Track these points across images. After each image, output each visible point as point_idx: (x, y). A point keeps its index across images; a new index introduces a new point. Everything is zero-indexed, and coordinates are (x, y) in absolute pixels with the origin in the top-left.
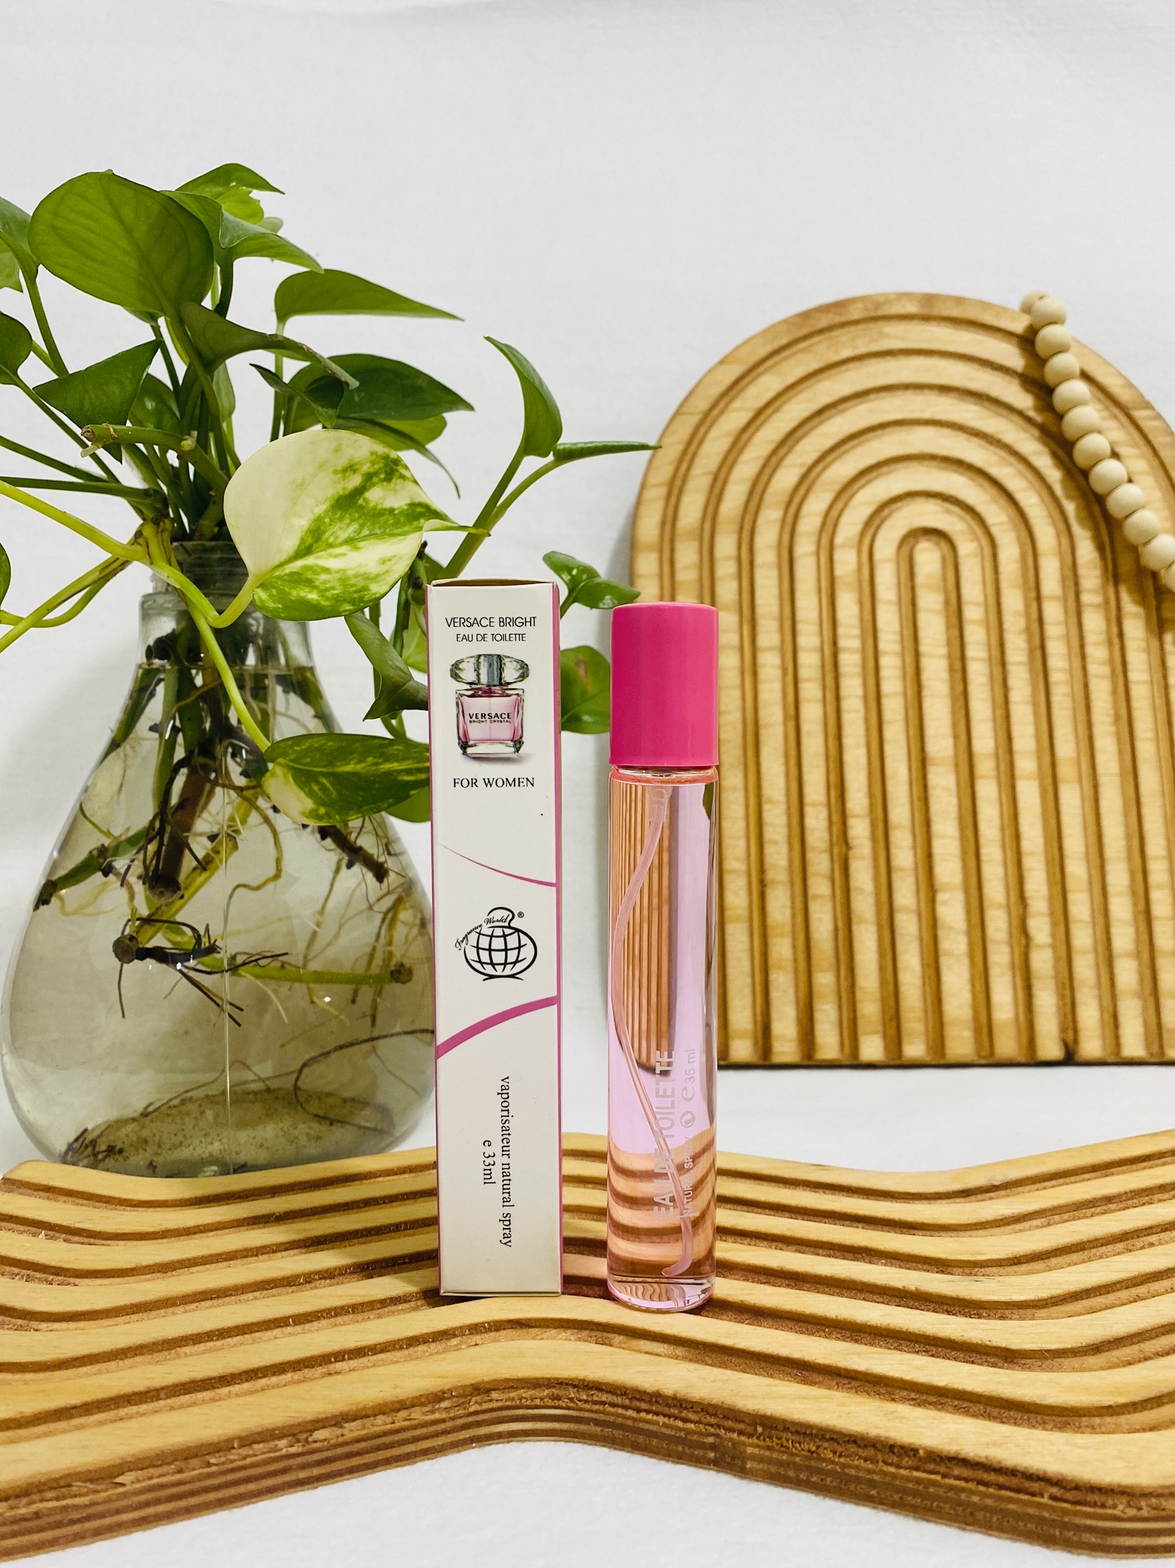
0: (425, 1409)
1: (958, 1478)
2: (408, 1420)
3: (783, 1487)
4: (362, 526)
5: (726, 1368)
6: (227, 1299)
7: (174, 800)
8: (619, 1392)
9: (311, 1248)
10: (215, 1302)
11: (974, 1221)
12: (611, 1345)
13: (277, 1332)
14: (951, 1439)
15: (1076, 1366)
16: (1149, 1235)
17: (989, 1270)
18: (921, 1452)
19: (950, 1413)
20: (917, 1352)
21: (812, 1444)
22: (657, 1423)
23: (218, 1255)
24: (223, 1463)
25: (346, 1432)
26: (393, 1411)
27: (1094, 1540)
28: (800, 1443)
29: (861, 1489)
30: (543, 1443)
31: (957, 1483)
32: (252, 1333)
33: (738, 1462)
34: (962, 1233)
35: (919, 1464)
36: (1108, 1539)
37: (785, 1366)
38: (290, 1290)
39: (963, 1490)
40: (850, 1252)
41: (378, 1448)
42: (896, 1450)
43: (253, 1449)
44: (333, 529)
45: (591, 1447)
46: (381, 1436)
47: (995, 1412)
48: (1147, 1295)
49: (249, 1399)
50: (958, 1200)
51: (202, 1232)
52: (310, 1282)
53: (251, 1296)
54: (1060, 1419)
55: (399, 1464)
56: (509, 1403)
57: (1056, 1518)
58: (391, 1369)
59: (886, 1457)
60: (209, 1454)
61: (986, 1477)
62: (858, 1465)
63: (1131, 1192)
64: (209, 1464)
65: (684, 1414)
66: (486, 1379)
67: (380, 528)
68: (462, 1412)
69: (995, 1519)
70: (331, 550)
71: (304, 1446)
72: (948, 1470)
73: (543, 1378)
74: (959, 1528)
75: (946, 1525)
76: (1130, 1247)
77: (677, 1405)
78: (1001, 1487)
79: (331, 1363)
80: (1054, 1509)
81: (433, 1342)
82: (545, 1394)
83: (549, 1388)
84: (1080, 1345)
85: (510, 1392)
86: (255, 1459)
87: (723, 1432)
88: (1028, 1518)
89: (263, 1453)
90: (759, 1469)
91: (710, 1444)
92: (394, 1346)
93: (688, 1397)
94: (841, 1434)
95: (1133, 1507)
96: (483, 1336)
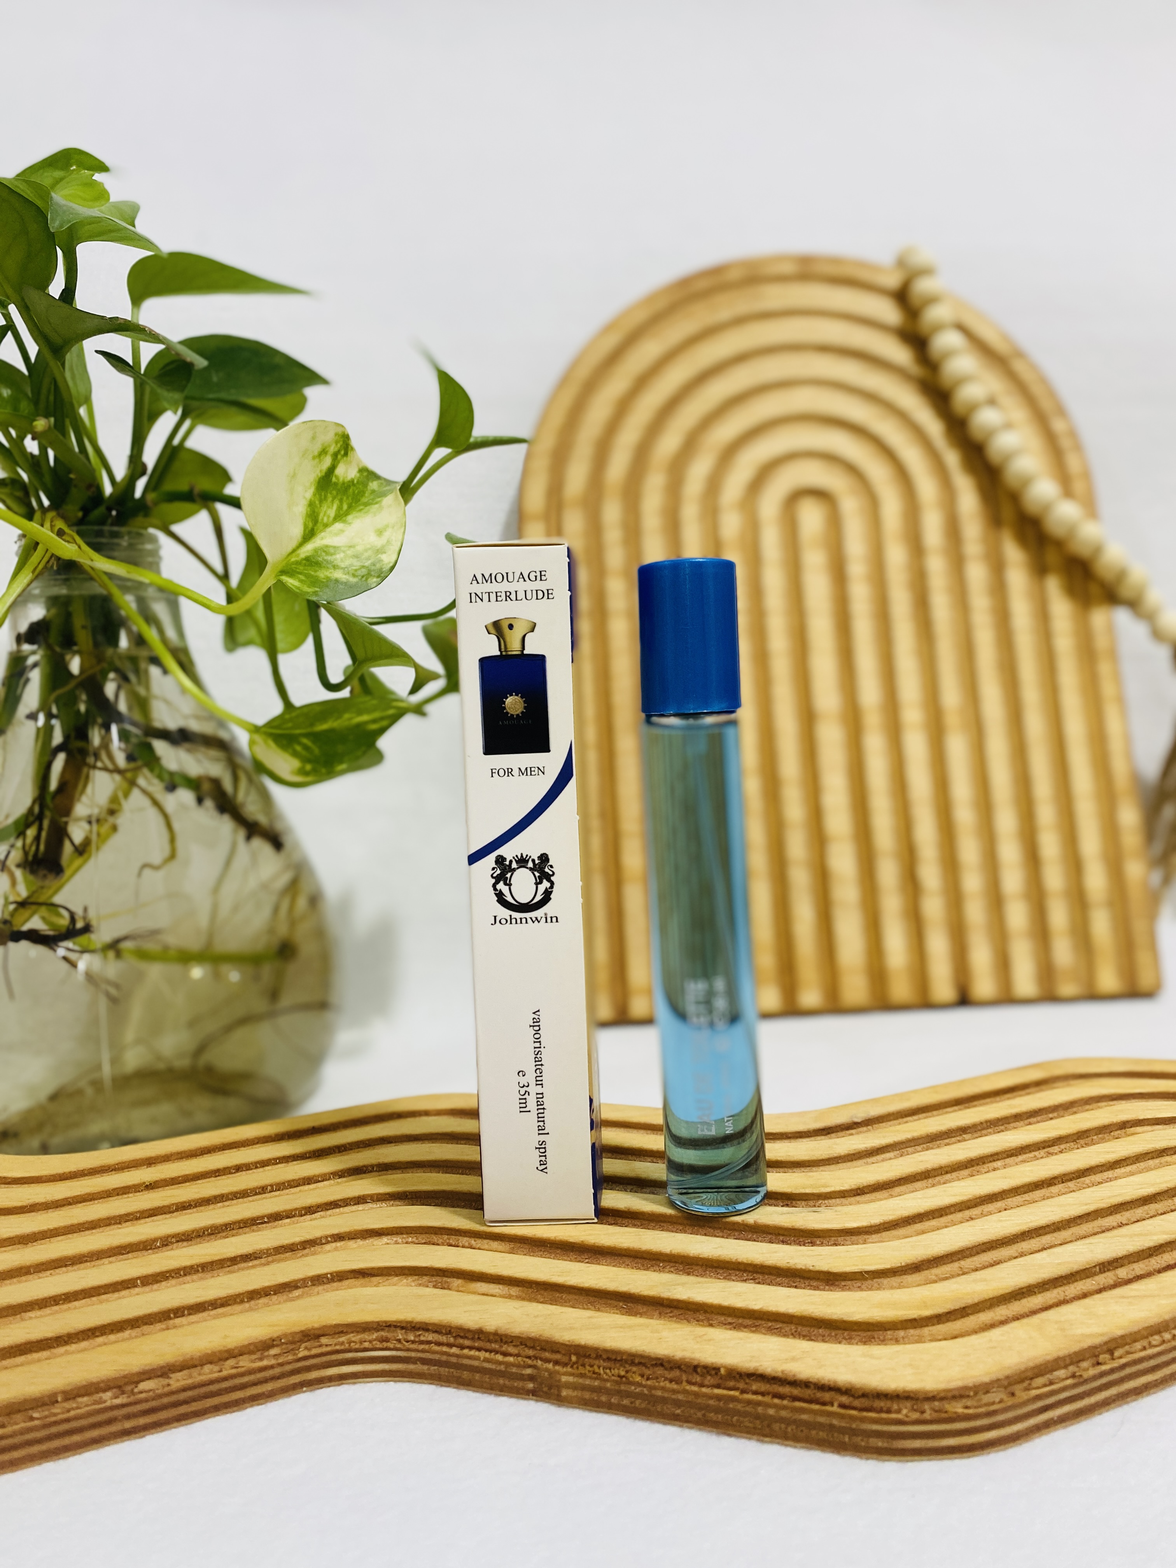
0: (253, 1357)
1: (756, 1393)
2: (235, 1368)
3: (596, 1411)
5: (554, 1305)
6: (82, 1266)
7: (53, 785)
8: (444, 1331)
9: (175, 1214)
10: (70, 1268)
11: (827, 1157)
12: (450, 1289)
13: (124, 1293)
14: (753, 1357)
15: (894, 1284)
16: (994, 1161)
17: (832, 1201)
18: (723, 1371)
19: (765, 1334)
20: (745, 1281)
21: (622, 1369)
22: (477, 1358)
23: (79, 1224)
24: (46, 1417)
25: (171, 1382)
26: (220, 1360)
27: (880, 1444)
28: (610, 1369)
29: (669, 1409)
30: (374, 1383)
31: (754, 1397)
32: (99, 1295)
33: (554, 1391)
34: (814, 1169)
35: (720, 1381)
36: (894, 1442)
37: (611, 1299)
38: (144, 1252)
39: (759, 1404)
42: (699, 1370)
43: (78, 1403)
45: (420, 1385)
46: (208, 1384)
47: (805, 1330)
48: (980, 1215)
49: (79, 1356)
50: (819, 1138)
51: (70, 1204)
52: (167, 1245)
53: (106, 1261)
54: (865, 1334)
55: (229, 1410)
56: (338, 1347)
57: (843, 1424)
58: (230, 1321)
59: (690, 1377)
60: (32, 1409)
61: (781, 1390)
62: (664, 1385)
63: (986, 1122)
64: (32, 1419)
65: (505, 1348)
66: (316, 1325)
68: (290, 1357)
69: (789, 1429)
71: (129, 1397)
72: (746, 1386)
73: (373, 1322)
74: (758, 1440)
75: (746, 1438)
77: (500, 1340)
78: (795, 1399)
79: (170, 1319)
80: (842, 1417)
81: (275, 1294)
82: (374, 1337)
83: (378, 1331)
84: (900, 1265)
85: (339, 1337)
86: (79, 1411)
87: (539, 1363)
88: (821, 1426)
89: (87, 1405)
90: (574, 1397)
91: (529, 1375)
92: (235, 1300)
93: (508, 1332)
94: (649, 1358)
95: (915, 1410)
96: (326, 1286)
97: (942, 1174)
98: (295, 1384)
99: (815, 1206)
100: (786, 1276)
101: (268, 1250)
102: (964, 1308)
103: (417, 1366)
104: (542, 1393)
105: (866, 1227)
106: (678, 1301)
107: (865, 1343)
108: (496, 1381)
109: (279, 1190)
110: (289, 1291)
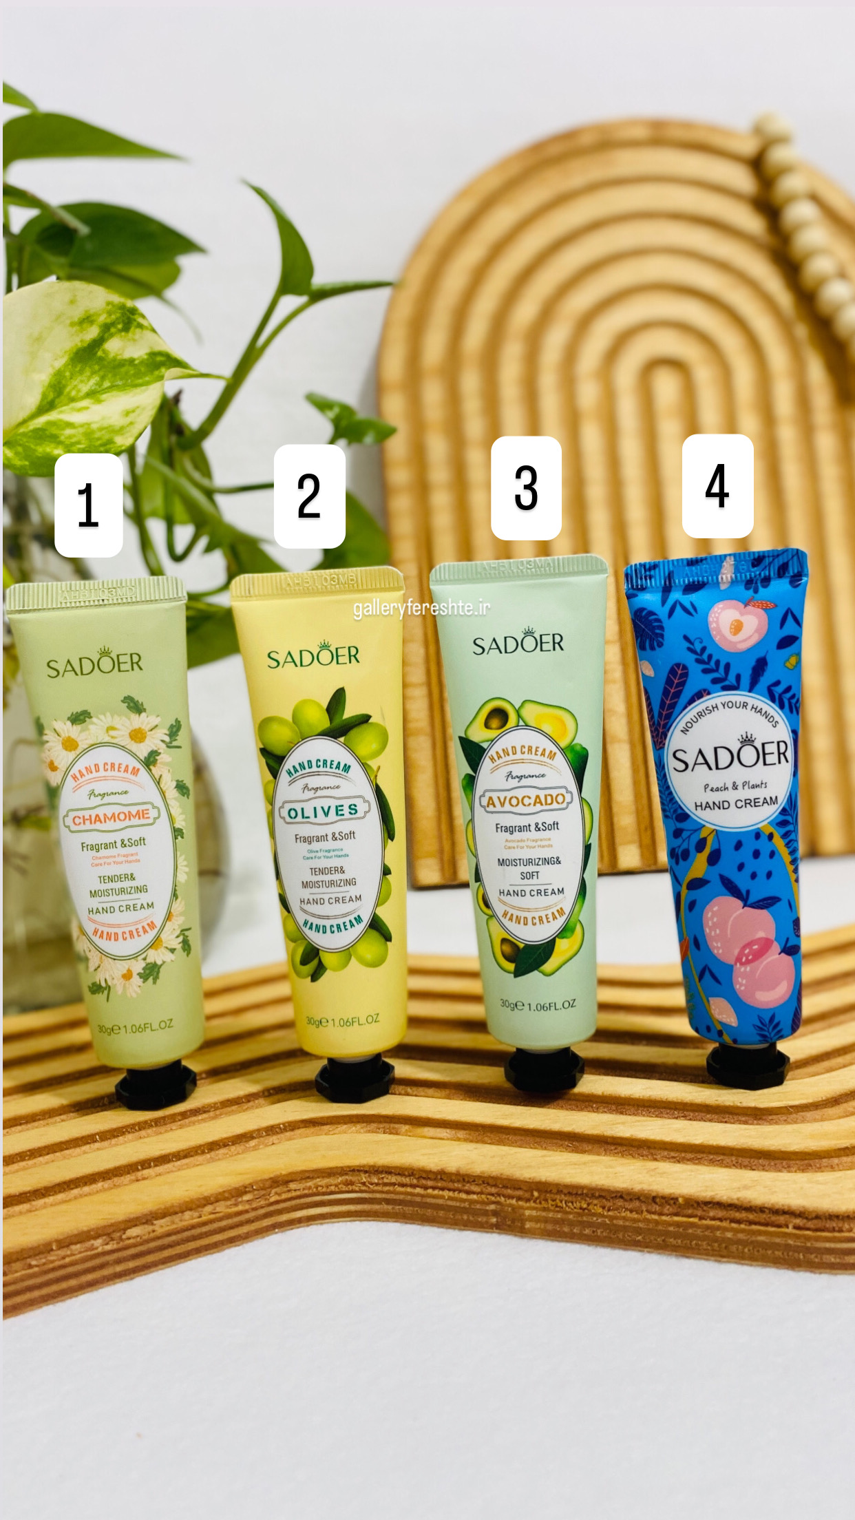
0: (229, 1203)
1: (713, 1219)
2: (213, 1213)
3: (558, 1241)
4: (103, 378)
5: (504, 1145)
6: (36, 1124)
8: (407, 1173)
10: (23, 1126)
12: (397, 1134)
13: (87, 1149)
14: (707, 1187)
15: (817, 1117)
18: (681, 1200)
19: (707, 1166)
20: (677, 1118)
21: (583, 1202)
22: (442, 1197)
24: (44, 1264)
25: (156, 1228)
26: (199, 1206)
27: (833, 1260)
28: (572, 1203)
29: (628, 1236)
30: (341, 1223)
31: (713, 1223)
32: (62, 1150)
33: (518, 1224)
36: (846, 1258)
37: (557, 1139)
38: (95, 1110)
39: (718, 1228)
41: (188, 1240)
42: (658, 1200)
43: (71, 1250)
44: (75, 382)
45: (385, 1223)
46: (190, 1229)
47: (746, 1161)
49: (64, 1207)
53: (58, 1119)
54: (802, 1163)
55: (208, 1252)
56: (306, 1192)
57: (799, 1244)
58: (196, 1170)
59: (649, 1207)
60: (30, 1257)
61: (738, 1215)
62: (625, 1215)
64: (30, 1266)
65: (467, 1187)
66: (284, 1173)
67: (121, 379)
68: (263, 1203)
69: (746, 1250)
70: (73, 405)
71: (118, 1243)
72: (704, 1213)
73: (337, 1167)
74: (716, 1261)
75: (704, 1259)
77: (462, 1179)
78: (751, 1223)
79: (138, 1170)
80: (797, 1237)
81: (233, 1144)
82: (339, 1181)
83: (343, 1175)
84: (820, 1099)
85: (306, 1182)
86: (73, 1258)
87: (502, 1199)
88: (775, 1246)
89: (80, 1253)
90: (538, 1229)
91: (492, 1211)
92: (196, 1151)
93: (469, 1172)
94: (609, 1191)
96: (279, 1136)
98: (267, 1226)
100: (716, 1113)
101: (215, 1104)
103: (382, 1206)
104: (505, 1227)
106: (621, 1138)
107: (803, 1171)
108: (460, 1217)
110: (246, 1142)
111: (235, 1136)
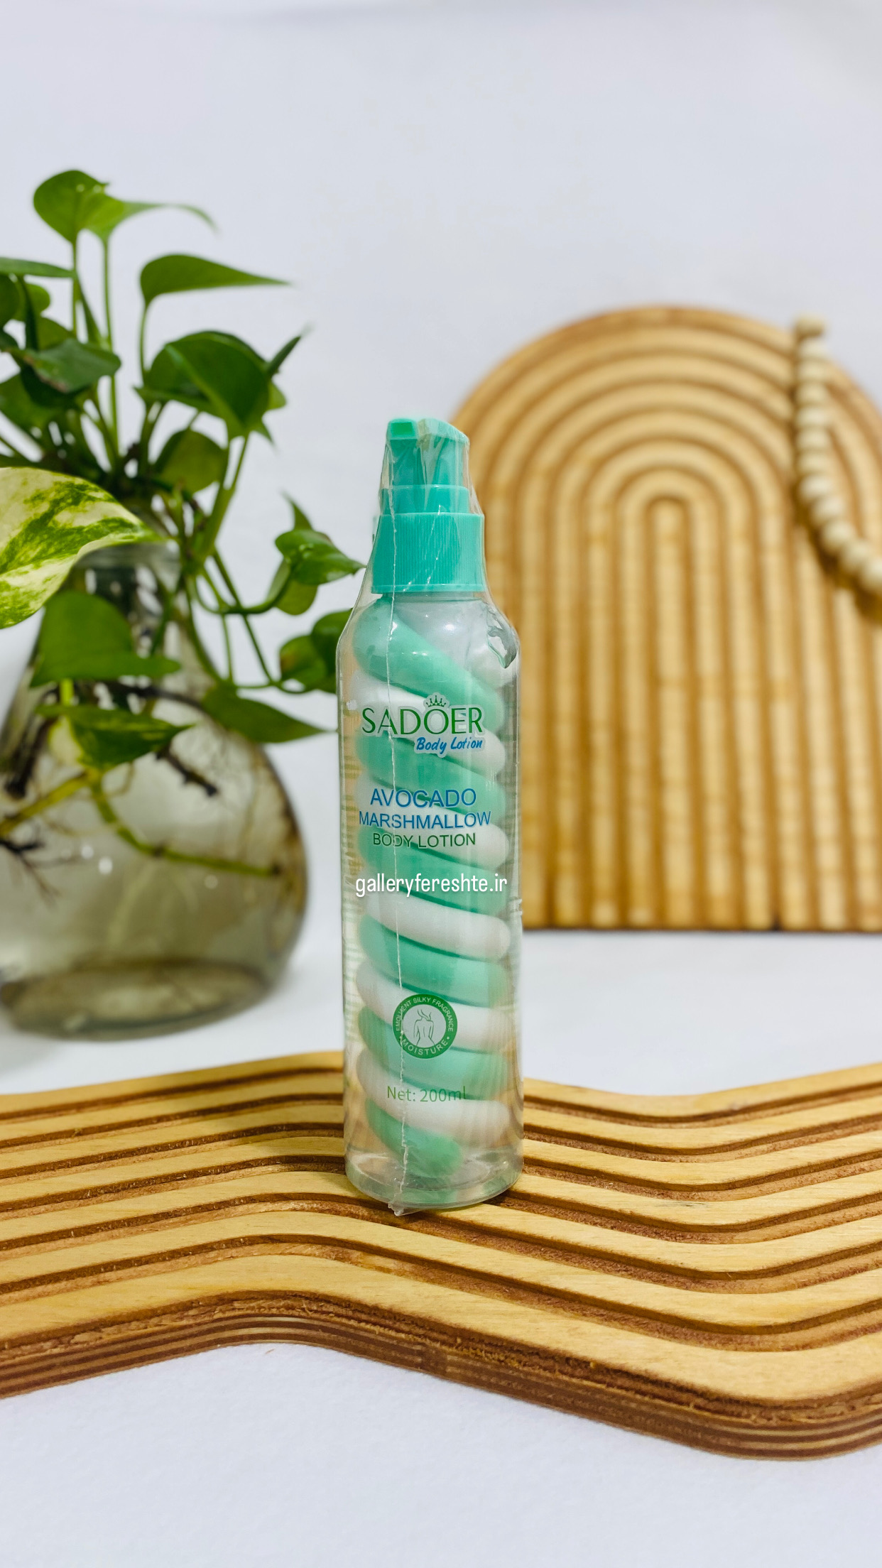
0: (175, 1316)
1: (620, 1387)
2: (161, 1325)
3: (477, 1388)
6: (21, 1211)
8: (344, 1305)
9: (103, 1163)
10: (10, 1214)
11: (704, 1147)
12: (347, 1261)
13: (60, 1243)
14: (620, 1354)
15: (756, 1286)
16: (861, 1162)
17: (705, 1194)
18: (592, 1365)
19: (630, 1329)
21: (502, 1354)
22: (373, 1332)
23: (18, 1169)
25: (103, 1335)
26: (146, 1318)
27: (729, 1443)
28: (491, 1353)
29: (541, 1393)
31: (619, 1391)
32: (37, 1243)
33: (440, 1367)
34: (691, 1158)
35: (589, 1374)
36: (742, 1443)
37: (496, 1282)
38: (78, 1203)
39: (623, 1398)
40: (584, 1174)
41: (132, 1349)
42: (571, 1362)
43: (22, 1350)
45: (321, 1349)
46: (135, 1339)
47: (669, 1328)
48: (842, 1220)
50: (696, 1124)
51: (9, 1146)
52: (96, 1196)
53: (42, 1208)
54: (725, 1337)
55: (152, 1361)
56: (249, 1312)
57: (699, 1424)
58: (152, 1280)
59: (563, 1367)
61: (644, 1387)
62: (539, 1373)
63: (857, 1119)
66: (230, 1291)
68: (207, 1319)
69: (648, 1422)
71: (66, 1347)
72: (612, 1381)
73: (280, 1291)
74: (621, 1428)
75: (610, 1425)
76: (842, 1173)
77: (393, 1317)
78: (655, 1396)
79: (101, 1272)
80: (696, 1417)
81: (193, 1254)
82: (281, 1304)
83: (285, 1299)
84: (761, 1268)
85: (251, 1302)
86: (22, 1358)
87: (428, 1342)
88: (678, 1423)
89: (30, 1353)
90: (458, 1374)
91: (418, 1351)
92: (159, 1258)
93: (402, 1311)
94: (527, 1347)
95: (764, 1417)
96: (240, 1249)
97: (810, 1172)
98: (210, 1341)
99: (687, 1198)
100: (656, 1271)
101: (187, 1209)
102: (817, 1318)
103: (318, 1333)
104: (428, 1368)
105: (733, 1225)
106: (556, 1290)
107: (722, 1347)
108: (389, 1353)
109: (196, 1145)
110: (205, 1252)
111: (196, 1246)
